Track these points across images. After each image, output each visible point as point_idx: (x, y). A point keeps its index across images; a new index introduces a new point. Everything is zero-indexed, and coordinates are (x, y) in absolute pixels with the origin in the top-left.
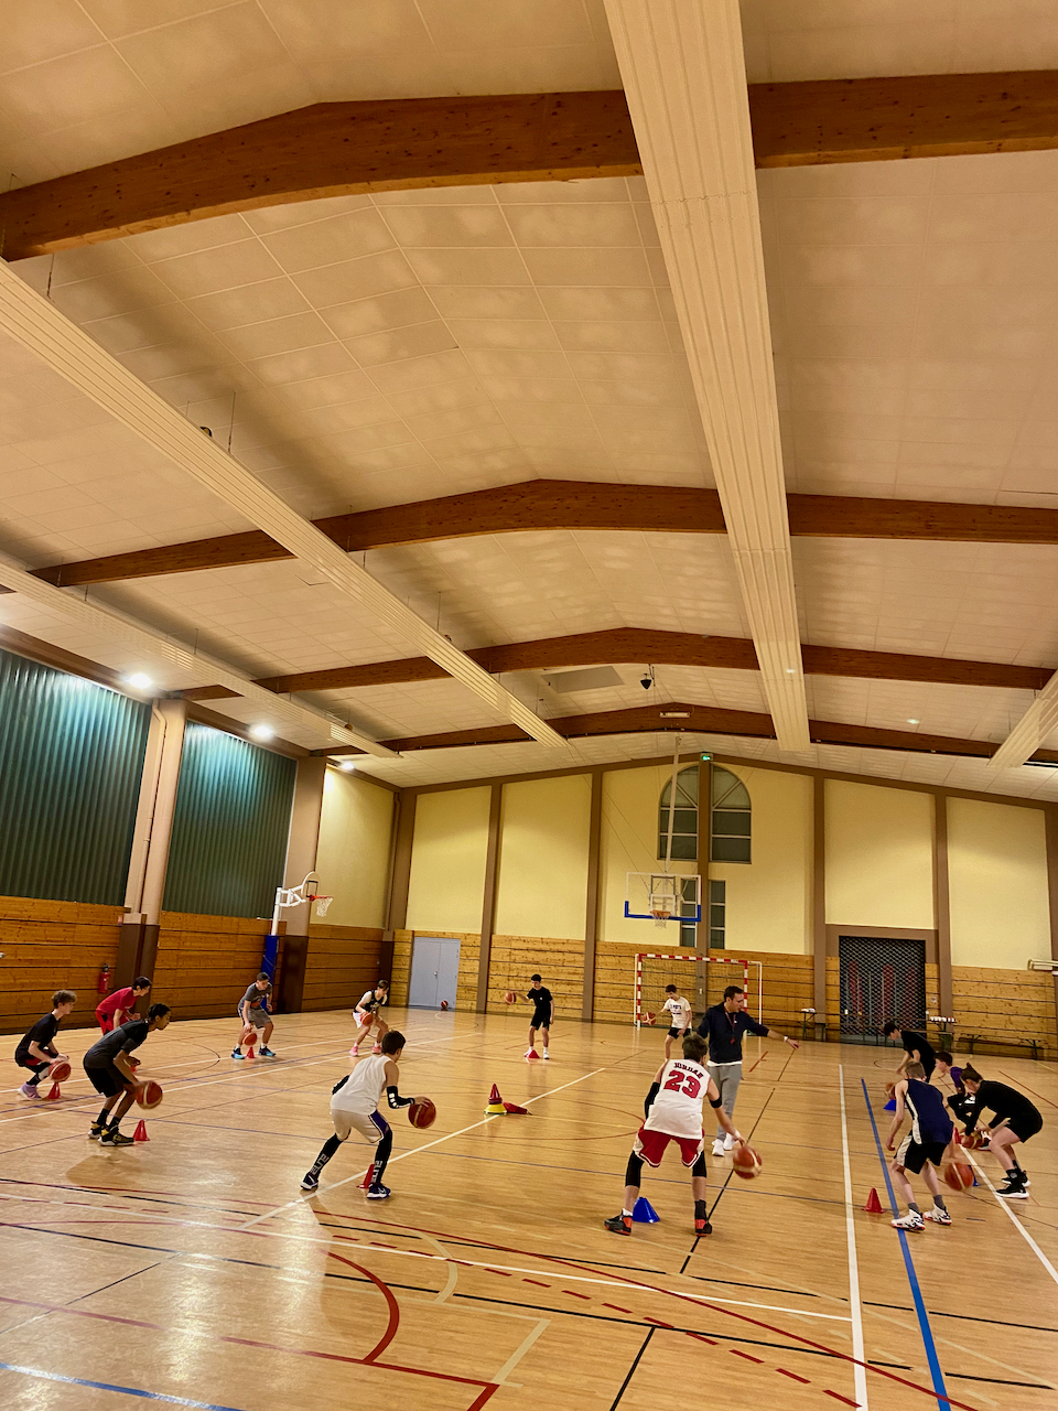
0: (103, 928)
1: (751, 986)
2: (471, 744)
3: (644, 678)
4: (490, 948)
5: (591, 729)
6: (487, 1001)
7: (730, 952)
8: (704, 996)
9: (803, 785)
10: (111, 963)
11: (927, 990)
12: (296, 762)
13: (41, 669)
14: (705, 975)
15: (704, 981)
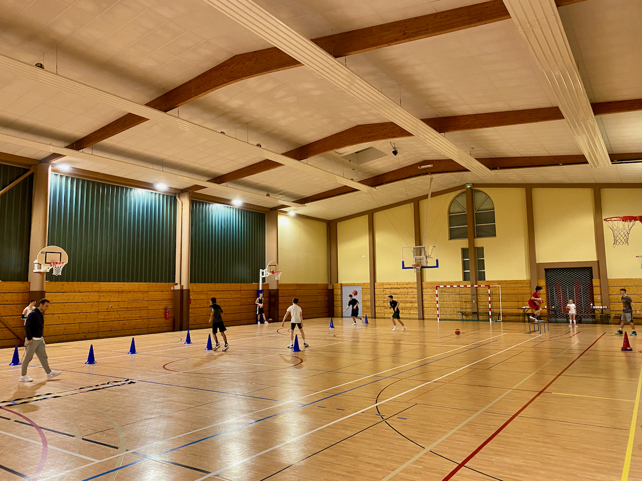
0: (164, 293)
1: (495, 298)
2: (334, 196)
3: (394, 150)
4: (374, 288)
5: (387, 181)
6: (375, 313)
7: (488, 281)
8: (476, 304)
9: (520, 193)
10: (170, 307)
11: (594, 293)
12: (265, 214)
13: (113, 187)
14: (476, 294)
15: (475, 297)
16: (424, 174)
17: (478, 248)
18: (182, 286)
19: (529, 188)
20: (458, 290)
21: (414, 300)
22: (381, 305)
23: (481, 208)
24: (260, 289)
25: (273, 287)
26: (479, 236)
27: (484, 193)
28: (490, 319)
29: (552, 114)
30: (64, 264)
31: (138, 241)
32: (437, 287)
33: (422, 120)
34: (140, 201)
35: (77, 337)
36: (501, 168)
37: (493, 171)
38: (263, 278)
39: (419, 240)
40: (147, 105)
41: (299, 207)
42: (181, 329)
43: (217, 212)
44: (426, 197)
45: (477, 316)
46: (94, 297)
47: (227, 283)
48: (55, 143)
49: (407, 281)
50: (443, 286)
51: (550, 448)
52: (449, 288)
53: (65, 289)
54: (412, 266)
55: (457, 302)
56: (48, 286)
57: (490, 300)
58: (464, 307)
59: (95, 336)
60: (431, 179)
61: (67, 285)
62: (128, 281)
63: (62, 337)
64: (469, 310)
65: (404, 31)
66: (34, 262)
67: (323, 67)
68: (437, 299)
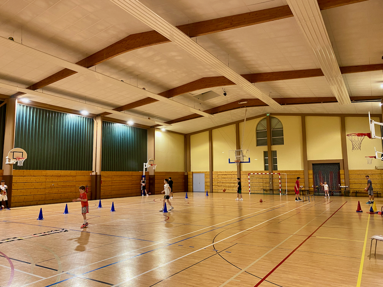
0: (85, 177)
1: (283, 181)
2: (189, 119)
3: (224, 93)
4: (212, 175)
5: (220, 111)
6: (212, 189)
7: (279, 171)
8: (272, 184)
9: (298, 119)
10: (89, 185)
11: (341, 178)
12: (147, 130)
13: (55, 112)
14: (272, 178)
15: (272, 180)
16: (242, 107)
17: (273, 151)
18: (96, 173)
19: (303, 116)
20: (261, 176)
21: (235, 181)
22: (216, 185)
23: (275, 128)
24: (144, 175)
25: (152, 173)
26: (274, 144)
27: (277, 119)
28: (280, 193)
29: (317, 72)
30: (25, 159)
31: (70, 146)
32: (249, 174)
33: (241, 75)
34: (71, 122)
35: (32, 203)
36: (287, 104)
37: (282, 106)
38: (145, 168)
39: (238, 146)
40: (77, 63)
41: (168, 126)
42: (96, 199)
43: (118, 128)
44: (243, 121)
45: (272, 191)
46: (43, 179)
47: (124, 171)
48: (19, 85)
49: (231, 170)
50: (252, 174)
51: (315, 269)
52: (256, 175)
53: (25, 174)
54: (234, 162)
55: (261, 183)
56: (14, 172)
57: (280, 182)
58: (265, 186)
59: (43, 203)
60: (246, 110)
61: (26, 172)
62: (64, 170)
63: (22, 203)
64: (268, 188)
65: (231, 23)
66: (6, 158)
67: (183, 43)
68: (249, 181)
